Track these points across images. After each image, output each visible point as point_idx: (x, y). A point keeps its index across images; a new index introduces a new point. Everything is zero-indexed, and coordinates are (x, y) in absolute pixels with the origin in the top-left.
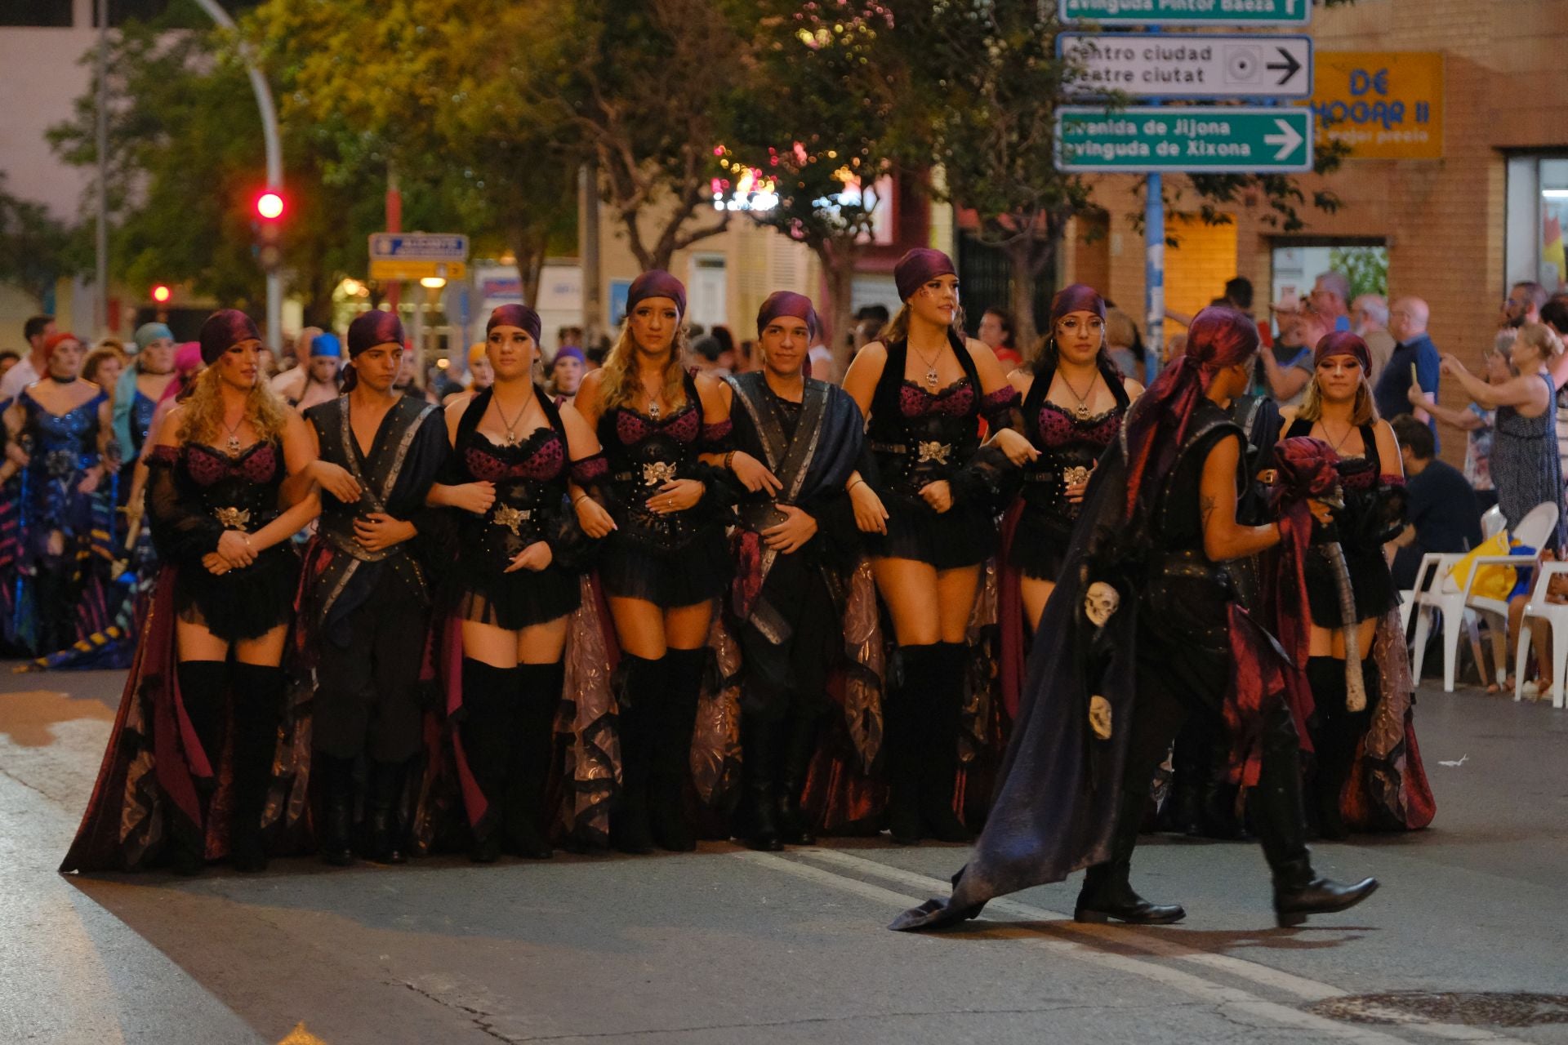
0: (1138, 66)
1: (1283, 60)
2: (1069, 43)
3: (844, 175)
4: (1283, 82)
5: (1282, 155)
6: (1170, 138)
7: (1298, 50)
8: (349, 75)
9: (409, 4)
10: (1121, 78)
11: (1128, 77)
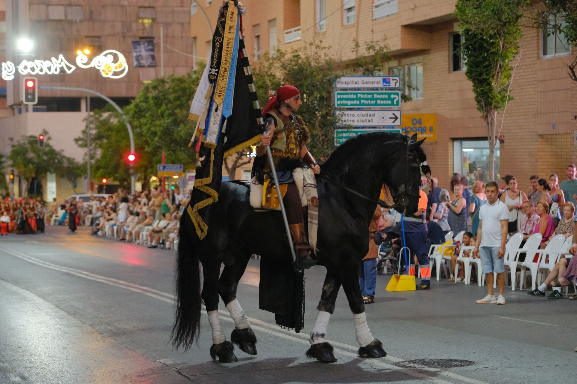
0: (356, 118)
1: (394, 116)
2: (338, 113)
4: (394, 122)
7: (398, 114)
8: (151, 124)
9: (167, 105)
10: (351, 121)
11: (353, 121)
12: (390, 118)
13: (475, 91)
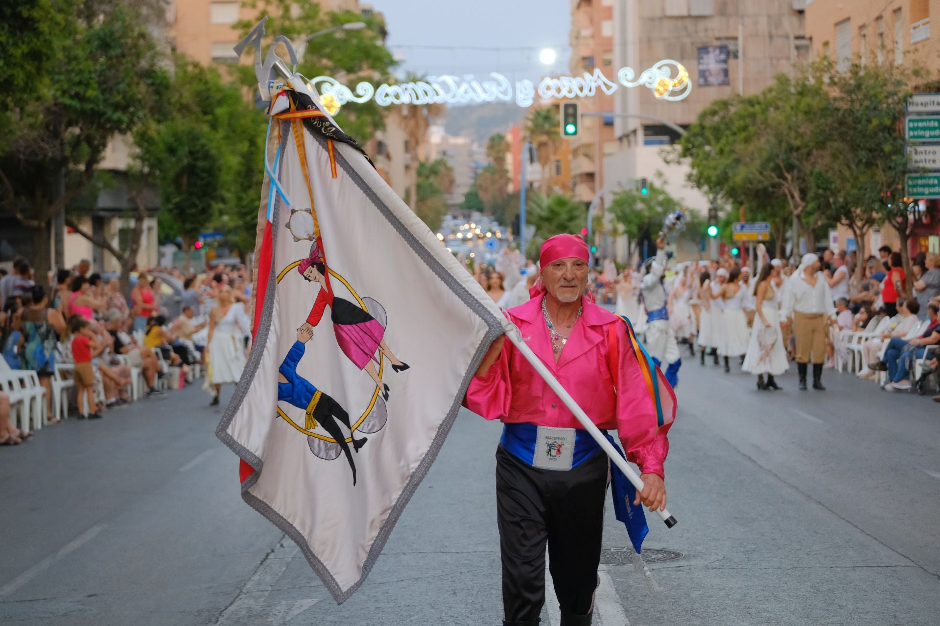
2: (910, 150)
10: (931, 162)
11: (934, 161)
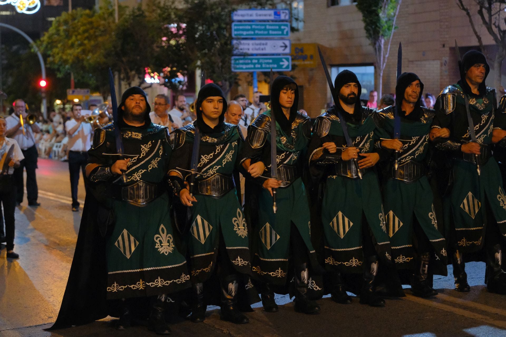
0: (251, 47)
1: (283, 45)
2: (235, 42)
3: (179, 74)
4: (284, 50)
5: (284, 67)
6: (258, 63)
7: (287, 43)
8: (63, 53)
9: (76, 36)
10: (247, 49)
12: (281, 47)
13: (365, 21)
